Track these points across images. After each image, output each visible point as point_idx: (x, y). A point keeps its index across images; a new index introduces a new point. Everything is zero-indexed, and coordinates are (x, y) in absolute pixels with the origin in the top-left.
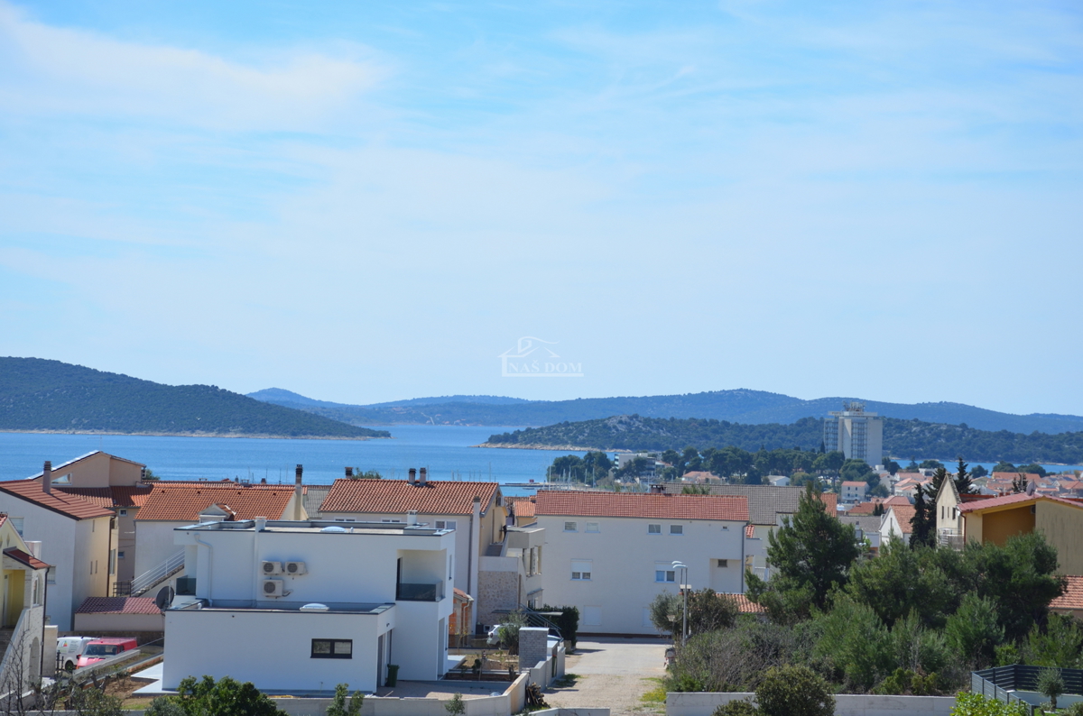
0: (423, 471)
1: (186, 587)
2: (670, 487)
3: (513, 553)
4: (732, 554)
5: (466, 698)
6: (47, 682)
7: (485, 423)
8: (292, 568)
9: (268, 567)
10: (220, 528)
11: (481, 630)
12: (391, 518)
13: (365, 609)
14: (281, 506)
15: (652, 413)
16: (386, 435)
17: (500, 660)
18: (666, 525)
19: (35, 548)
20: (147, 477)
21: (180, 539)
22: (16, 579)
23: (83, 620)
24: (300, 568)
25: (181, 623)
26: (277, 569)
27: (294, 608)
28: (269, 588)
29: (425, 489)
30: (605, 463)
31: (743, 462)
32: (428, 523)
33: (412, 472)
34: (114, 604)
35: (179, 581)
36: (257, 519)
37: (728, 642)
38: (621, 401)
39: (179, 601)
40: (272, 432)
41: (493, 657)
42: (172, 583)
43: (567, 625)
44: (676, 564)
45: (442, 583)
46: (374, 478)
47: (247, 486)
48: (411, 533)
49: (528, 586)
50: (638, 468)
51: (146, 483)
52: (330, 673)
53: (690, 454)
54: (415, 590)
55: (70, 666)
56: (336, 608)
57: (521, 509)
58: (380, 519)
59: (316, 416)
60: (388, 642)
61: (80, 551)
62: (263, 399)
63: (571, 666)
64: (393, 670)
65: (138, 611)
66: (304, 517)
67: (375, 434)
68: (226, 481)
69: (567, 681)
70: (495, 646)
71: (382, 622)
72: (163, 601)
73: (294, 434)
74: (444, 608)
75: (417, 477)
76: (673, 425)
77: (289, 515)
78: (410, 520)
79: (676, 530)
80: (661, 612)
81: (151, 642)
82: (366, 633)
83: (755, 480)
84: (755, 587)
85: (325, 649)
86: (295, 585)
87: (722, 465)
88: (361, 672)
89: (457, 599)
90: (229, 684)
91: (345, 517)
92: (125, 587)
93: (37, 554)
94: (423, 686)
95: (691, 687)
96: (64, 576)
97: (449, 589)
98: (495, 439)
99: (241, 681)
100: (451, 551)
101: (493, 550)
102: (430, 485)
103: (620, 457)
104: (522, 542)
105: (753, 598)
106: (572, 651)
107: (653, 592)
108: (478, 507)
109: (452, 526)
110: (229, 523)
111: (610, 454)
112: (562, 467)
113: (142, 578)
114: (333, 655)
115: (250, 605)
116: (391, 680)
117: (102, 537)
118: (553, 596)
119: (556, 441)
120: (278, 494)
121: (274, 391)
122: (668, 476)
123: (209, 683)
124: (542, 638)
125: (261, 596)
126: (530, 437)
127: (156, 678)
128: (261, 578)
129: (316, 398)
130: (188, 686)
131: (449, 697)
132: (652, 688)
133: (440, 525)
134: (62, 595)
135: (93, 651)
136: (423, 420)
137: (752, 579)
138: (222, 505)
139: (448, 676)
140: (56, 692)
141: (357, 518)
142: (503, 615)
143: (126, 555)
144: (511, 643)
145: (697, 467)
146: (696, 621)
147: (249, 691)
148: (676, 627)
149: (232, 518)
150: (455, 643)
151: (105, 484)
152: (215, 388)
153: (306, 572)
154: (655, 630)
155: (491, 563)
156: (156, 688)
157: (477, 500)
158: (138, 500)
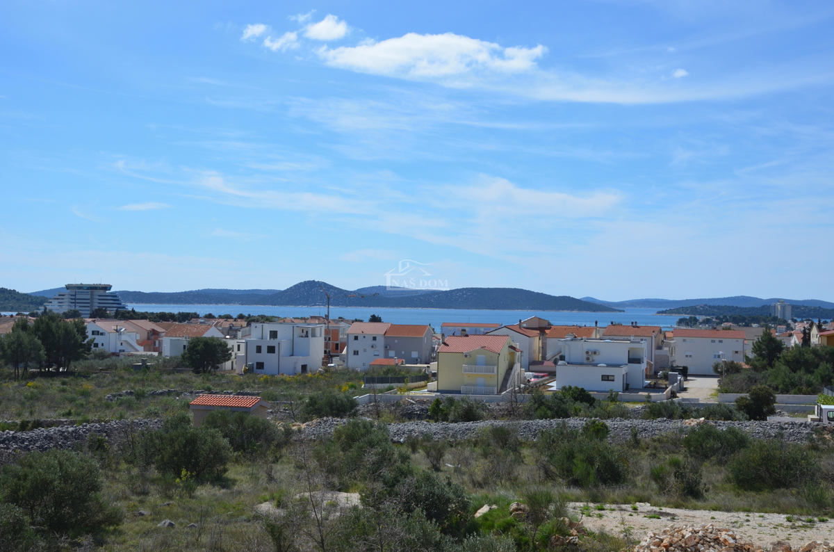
0: (636, 323)
1: (562, 358)
2: (718, 328)
3: (666, 349)
4: (739, 349)
5: (651, 394)
6: (522, 386)
7: (656, 307)
8: (595, 353)
9: (587, 353)
10: (572, 340)
11: (656, 373)
12: (626, 338)
13: (618, 366)
14: (591, 333)
15: (711, 304)
16: (624, 311)
17: (662, 383)
18: (717, 340)
19: (517, 345)
20: (549, 324)
21: (560, 343)
22: (512, 355)
23: (532, 367)
24: (597, 353)
25: (561, 369)
26: (590, 353)
27: (596, 365)
28: (588, 359)
29: (637, 328)
30: (696, 320)
31: (743, 320)
32: (638, 339)
33: (632, 323)
34: (541, 363)
35: (560, 356)
36: (583, 337)
37: (738, 377)
38: (701, 300)
39: (560, 362)
40: (587, 311)
41: (660, 382)
42: (558, 357)
43: (684, 372)
44: (721, 353)
45: (643, 358)
46: (620, 325)
47: (580, 327)
48: (632, 342)
49: (671, 359)
50: (707, 322)
51: (549, 326)
52: (607, 385)
53: (725, 317)
54: (634, 360)
55: (529, 381)
56: (609, 365)
57: (668, 335)
58: (622, 338)
59: (601, 305)
60: (626, 376)
61: (530, 347)
62: (584, 300)
63: (686, 385)
64: (627, 385)
65: (548, 365)
66: (598, 337)
67: (620, 311)
68: (574, 326)
69: (685, 390)
70: (661, 378)
71: (624, 370)
72: (555, 362)
73: (594, 311)
74: (644, 366)
75: (634, 324)
76: (719, 308)
77: (593, 336)
78: (632, 338)
79: (721, 342)
80: (716, 368)
81: (552, 375)
82: (619, 374)
83: (747, 325)
84: (748, 360)
85: (606, 378)
86: (596, 358)
87: (736, 320)
88: (617, 385)
89: (648, 363)
90: (577, 388)
91: (611, 337)
92: (544, 358)
93: (518, 347)
94: (638, 390)
95: (726, 392)
96: (526, 354)
97: (645, 360)
98: (659, 312)
99: (580, 387)
100: (646, 348)
101: (659, 348)
102: (638, 327)
103: (701, 318)
104: (669, 345)
105: (747, 363)
106: (686, 380)
107: (713, 362)
108: (654, 335)
109: (645, 340)
110: (575, 339)
111: (698, 317)
112: (681, 321)
113: (549, 355)
114: (608, 380)
115: (582, 364)
116: (627, 388)
117: (537, 343)
118: (680, 362)
119: (679, 313)
120: (590, 330)
121: (588, 298)
122: (717, 324)
123: (570, 387)
124: (676, 376)
125: (585, 361)
126: (671, 312)
127: (554, 386)
128: (585, 356)
129: (601, 300)
130: (564, 388)
131: (646, 394)
132: (713, 392)
133: (642, 340)
134: (526, 360)
135: (535, 377)
136: (635, 307)
137: (747, 358)
138: (572, 333)
139: (645, 387)
140: (525, 389)
141: (615, 338)
142: (663, 368)
143: (544, 348)
144: (666, 377)
145: (727, 321)
146: (727, 371)
147: (583, 390)
148: (721, 373)
149: (576, 337)
150: (647, 377)
151: (537, 326)
152: (569, 297)
153: (599, 354)
154: (714, 374)
155: (659, 352)
156: (554, 389)
157: (654, 332)
158: (547, 331)
